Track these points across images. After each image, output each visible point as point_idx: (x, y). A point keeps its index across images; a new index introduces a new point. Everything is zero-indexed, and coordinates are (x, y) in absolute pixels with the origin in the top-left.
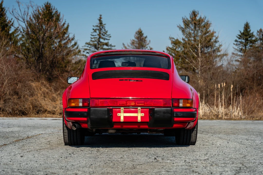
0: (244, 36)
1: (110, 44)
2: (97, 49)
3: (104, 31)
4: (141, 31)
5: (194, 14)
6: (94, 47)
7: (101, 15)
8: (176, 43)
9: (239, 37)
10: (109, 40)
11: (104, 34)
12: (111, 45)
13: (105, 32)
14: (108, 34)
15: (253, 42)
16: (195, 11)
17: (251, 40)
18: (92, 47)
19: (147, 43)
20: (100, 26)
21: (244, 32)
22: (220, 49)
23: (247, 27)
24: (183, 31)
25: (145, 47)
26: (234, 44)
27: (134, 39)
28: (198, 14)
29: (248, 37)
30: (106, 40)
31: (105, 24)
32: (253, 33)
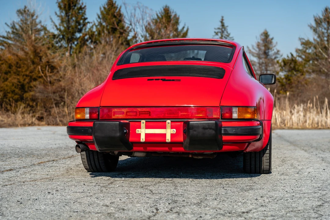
3: (226, 34)
4: (266, 32)
5: (327, 11)
7: (223, 17)
8: (306, 44)
13: (228, 34)
14: (230, 36)
16: (328, 8)
19: (274, 45)
20: (222, 28)
24: (315, 30)
25: (271, 49)
27: (259, 41)
31: (227, 26)
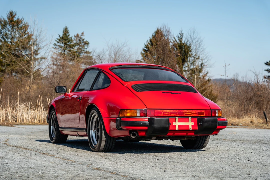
0: (64, 40)
5: (12, 15)
9: (58, 40)
15: (72, 47)
16: (12, 12)
17: (70, 45)
21: (64, 37)
22: (38, 52)
23: (66, 31)
26: (53, 48)
28: (15, 15)
29: (67, 41)
32: (71, 38)
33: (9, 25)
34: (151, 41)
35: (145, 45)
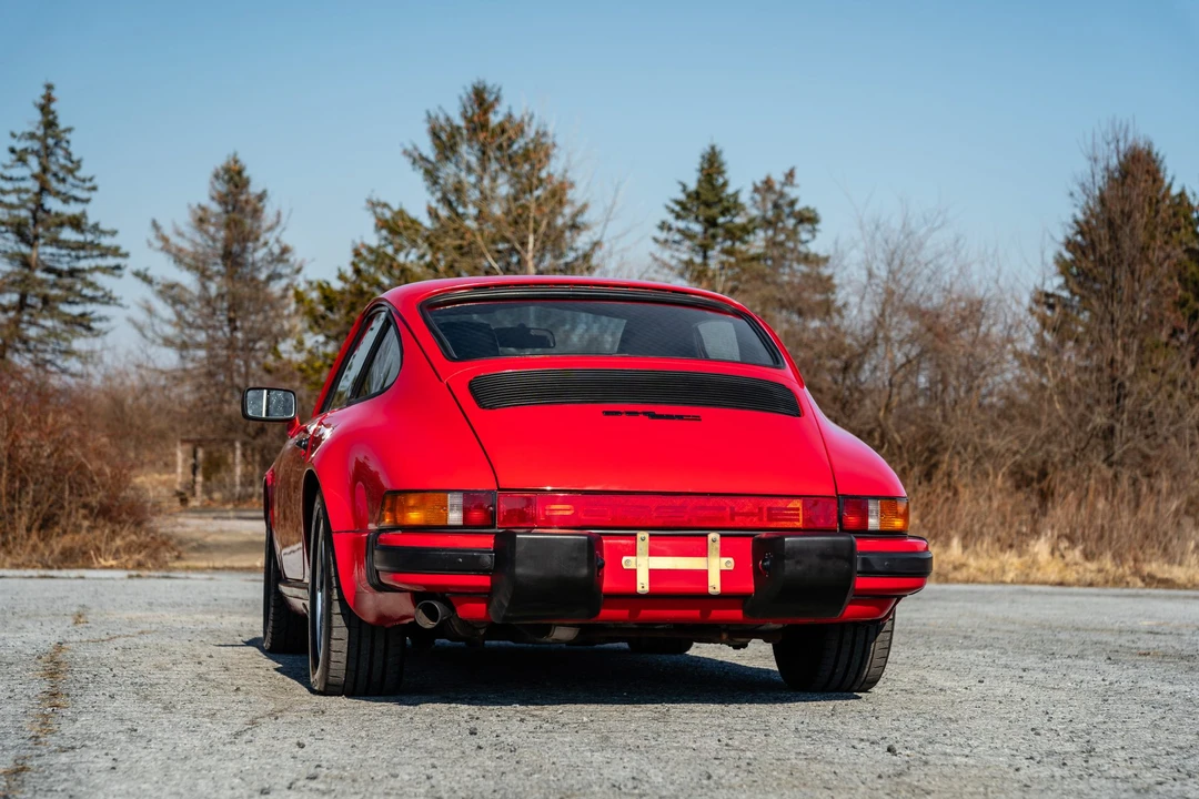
0: (702, 207)
1: (91, 221)
2: (31, 245)
3: (62, 161)
4: (237, 168)
5: (481, 100)
6: (13, 232)
7: (49, 87)
8: (396, 226)
9: (677, 208)
10: (87, 201)
11: (61, 175)
12: (96, 227)
13: (70, 165)
14: (80, 174)
15: (738, 233)
16: (485, 88)
17: (730, 225)
18: (7, 231)
19: (266, 224)
20: (46, 136)
21: (701, 191)
22: (594, 261)
23: (712, 166)
24: (431, 175)
25: (256, 239)
26: (656, 240)
27: (205, 200)
28: (497, 99)
29: (715, 211)
30: (72, 203)
31: (69, 130)
32: (736, 195)
33: (471, 147)
34: (1102, 200)
35: (1076, 222)
